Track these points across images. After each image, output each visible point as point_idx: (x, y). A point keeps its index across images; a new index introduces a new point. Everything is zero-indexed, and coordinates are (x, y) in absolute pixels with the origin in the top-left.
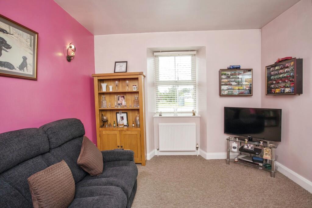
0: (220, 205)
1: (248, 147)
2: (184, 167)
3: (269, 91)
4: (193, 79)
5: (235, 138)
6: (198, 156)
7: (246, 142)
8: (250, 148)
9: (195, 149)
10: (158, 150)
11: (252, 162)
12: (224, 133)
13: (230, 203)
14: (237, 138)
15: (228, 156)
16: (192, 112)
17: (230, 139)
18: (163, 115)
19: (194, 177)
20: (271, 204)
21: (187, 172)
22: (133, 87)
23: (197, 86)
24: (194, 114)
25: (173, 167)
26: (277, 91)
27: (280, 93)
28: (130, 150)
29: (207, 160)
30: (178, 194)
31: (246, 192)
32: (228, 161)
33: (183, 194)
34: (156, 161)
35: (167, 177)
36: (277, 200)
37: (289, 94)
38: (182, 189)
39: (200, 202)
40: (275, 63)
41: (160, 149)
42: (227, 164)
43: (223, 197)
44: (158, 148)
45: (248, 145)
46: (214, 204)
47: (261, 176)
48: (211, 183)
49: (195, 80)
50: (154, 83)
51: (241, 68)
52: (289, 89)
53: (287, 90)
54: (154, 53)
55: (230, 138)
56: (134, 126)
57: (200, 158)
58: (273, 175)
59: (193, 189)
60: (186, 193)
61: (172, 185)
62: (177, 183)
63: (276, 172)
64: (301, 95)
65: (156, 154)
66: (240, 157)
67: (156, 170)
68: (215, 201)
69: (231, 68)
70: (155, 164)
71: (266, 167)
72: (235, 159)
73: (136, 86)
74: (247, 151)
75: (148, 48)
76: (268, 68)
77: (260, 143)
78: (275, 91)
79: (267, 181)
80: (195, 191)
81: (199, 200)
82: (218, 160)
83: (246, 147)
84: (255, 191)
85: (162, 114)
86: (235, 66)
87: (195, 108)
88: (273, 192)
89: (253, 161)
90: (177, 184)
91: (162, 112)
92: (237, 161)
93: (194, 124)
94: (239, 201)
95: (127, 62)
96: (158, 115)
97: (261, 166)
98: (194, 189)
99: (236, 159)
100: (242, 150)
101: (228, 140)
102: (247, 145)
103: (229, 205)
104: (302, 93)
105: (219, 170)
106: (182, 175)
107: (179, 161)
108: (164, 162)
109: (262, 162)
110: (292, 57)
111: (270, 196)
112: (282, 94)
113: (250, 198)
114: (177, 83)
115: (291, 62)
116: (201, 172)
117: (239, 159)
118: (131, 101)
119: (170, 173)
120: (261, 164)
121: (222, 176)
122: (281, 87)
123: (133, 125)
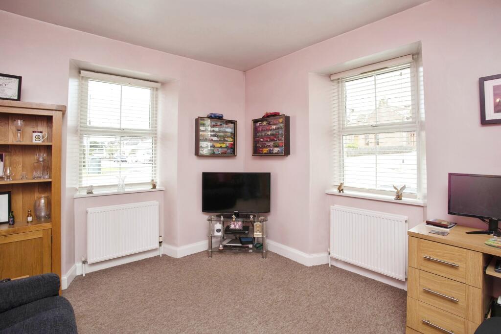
0: (224, 316)
1: (235, 226)
2: (146, 281)
3: (257, 151)
4: (152, 127)
5: (219, 216)
6: (161, 256)
7: (234, 220)
8: (237, 227)
9: (157, 245)
10: (84, 262)
11: (241, 245)
12: (203, 211)
13: (234, 307)
14: (222, 217)
15: (210, 244)
16: (150, 183)
17: (213, 220)
18: (96, 192)
19: (170, 290)
20: (274, 289)
21: (154, 287)
22: (35, 134)
23: (159, 141)
24: (154, 187)
25: (126, 287)
26: (265, 150)
27: (267, 154)
28: (28, 276)
29: (179, 259)
30: (156, 328)
31: (245, 286)
32: (211, 252)
33: (165, 323)
34: (85, 287)
35: (121, 308)
36: (277, 282)
37: (277, 155)
38: (158, 316)
39: (195, 323)
40: (263, 117)
41: (90, 261)
42: (209, 257)
43: (223, 303)
44: (83, 259)
45: (236, 223)
46: (216, 318)
47: (254, 261)
48: (199, 291)
49: (156, 131)
50: (77, 131)
51: (224, 118)
52: (278, 149)
53: (276, 150)
54: (82, 72)
55: (211, 218)
56: (32, 222)
57: (166, 258)
58: (264, 256)
59: (176, 310)
60: (169, 321)
61: (138, 317)
62: (146, 310)
63: (267, 251)
64: (289, 157)
65: (78, 273)
66: (225, 243)
67: (93, 304)
68: (215, 313)
69: (213, 116)
70: (84, 292)
71: (257, 248)
72: (219, 247)
73: (41, 132)
74: (235, 232)
75: (72, 59)
76: (255, 121)
77: (250, 217)
78: (262, 151)
79: (260, 264)
80: (181, 311)
81: (194, 322)
82: (195, 254)
83: (232, 227)
84: (254, 281)
85: (92, 189)
86: (217, 115)
87: (153, 175)
88: (272, 275)
89: (241, 243)
90: (146, 312)
91: (94, 185)
92: (223, 250)
93: (156, 203)
94: (243, 299)
95: (20, 78)
96: (84, 193)
97: (251, 249)
98: (179, 308)
99: (221, 246)
100: (227, 231)
101: (209, 220)
102: (234, 224)
103: (234, 310)
104: (289, 154)
105: (202, 268)
106: (148, 294)
107: (133, 273)
108: (103, 283)
109: (251, 243)
110: (279, 113)
111: (270, 280)
112: (270, 155)
113: (252, 291)
114: (123, 133)
115: (280, 118)
116: (177, 280)
117: (224, 246)
118: (21, 166)
119: (124, 299)
120: (251, 246)
121: (210, 276)
122: (269, 146)
123: (30, 219)
